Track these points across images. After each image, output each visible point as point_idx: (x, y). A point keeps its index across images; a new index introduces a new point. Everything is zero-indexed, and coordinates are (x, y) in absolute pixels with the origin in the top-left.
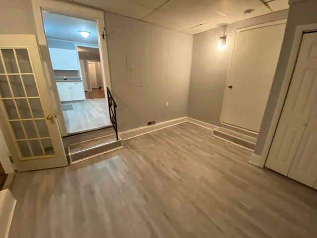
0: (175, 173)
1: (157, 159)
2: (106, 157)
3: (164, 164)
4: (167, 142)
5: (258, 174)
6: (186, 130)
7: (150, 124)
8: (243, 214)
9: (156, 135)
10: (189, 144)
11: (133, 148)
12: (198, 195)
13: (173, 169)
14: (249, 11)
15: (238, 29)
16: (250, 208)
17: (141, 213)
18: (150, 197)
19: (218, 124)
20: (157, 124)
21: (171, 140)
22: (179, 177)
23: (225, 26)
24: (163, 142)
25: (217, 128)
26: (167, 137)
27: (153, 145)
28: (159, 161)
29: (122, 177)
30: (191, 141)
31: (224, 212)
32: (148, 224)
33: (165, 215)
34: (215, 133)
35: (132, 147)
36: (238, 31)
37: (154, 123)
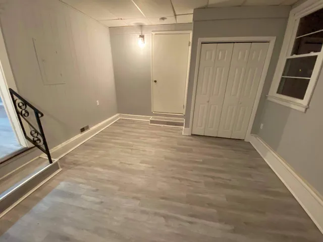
0: (144, 165)
1: (119, 162)
2: (44, 192)
3: (130, 163)
4: (115, 143)
5: (192, 140)
6: (124, 127)
7: (83, 130)
8: (200, 166)
9: (96, 141)
10: (138, 137)
11: (79, 165)
12: (172, 170)
13: (141, 163)
14: (163, 19)
15: (153, 31)
16: (201, 161)
17: (143, 212)
18: (139, 195)
19: (151, 114)
20: (92, 128)
21: (118, 139)
22: (150, 166)
23: (141, 26)
24: (111, 145)
25: (151, 118)
26: (111, 139)
27: (101, 152)
28: (121, 163)
29: (92, 199)
30: (137, 134)
31: (192, 170)
32: (156, 214)
33: (163, 198)
34: (152, 122)
35: (75, 164)
36: (154, 33)
37: (87, 128)
